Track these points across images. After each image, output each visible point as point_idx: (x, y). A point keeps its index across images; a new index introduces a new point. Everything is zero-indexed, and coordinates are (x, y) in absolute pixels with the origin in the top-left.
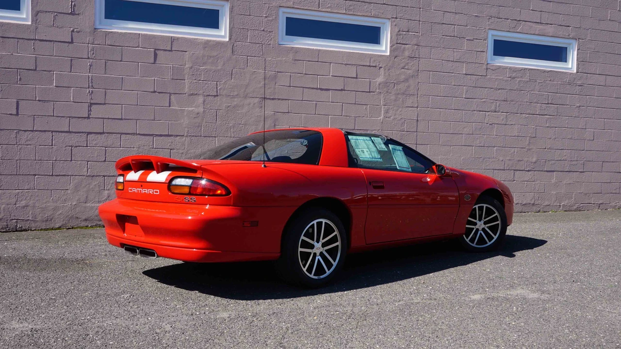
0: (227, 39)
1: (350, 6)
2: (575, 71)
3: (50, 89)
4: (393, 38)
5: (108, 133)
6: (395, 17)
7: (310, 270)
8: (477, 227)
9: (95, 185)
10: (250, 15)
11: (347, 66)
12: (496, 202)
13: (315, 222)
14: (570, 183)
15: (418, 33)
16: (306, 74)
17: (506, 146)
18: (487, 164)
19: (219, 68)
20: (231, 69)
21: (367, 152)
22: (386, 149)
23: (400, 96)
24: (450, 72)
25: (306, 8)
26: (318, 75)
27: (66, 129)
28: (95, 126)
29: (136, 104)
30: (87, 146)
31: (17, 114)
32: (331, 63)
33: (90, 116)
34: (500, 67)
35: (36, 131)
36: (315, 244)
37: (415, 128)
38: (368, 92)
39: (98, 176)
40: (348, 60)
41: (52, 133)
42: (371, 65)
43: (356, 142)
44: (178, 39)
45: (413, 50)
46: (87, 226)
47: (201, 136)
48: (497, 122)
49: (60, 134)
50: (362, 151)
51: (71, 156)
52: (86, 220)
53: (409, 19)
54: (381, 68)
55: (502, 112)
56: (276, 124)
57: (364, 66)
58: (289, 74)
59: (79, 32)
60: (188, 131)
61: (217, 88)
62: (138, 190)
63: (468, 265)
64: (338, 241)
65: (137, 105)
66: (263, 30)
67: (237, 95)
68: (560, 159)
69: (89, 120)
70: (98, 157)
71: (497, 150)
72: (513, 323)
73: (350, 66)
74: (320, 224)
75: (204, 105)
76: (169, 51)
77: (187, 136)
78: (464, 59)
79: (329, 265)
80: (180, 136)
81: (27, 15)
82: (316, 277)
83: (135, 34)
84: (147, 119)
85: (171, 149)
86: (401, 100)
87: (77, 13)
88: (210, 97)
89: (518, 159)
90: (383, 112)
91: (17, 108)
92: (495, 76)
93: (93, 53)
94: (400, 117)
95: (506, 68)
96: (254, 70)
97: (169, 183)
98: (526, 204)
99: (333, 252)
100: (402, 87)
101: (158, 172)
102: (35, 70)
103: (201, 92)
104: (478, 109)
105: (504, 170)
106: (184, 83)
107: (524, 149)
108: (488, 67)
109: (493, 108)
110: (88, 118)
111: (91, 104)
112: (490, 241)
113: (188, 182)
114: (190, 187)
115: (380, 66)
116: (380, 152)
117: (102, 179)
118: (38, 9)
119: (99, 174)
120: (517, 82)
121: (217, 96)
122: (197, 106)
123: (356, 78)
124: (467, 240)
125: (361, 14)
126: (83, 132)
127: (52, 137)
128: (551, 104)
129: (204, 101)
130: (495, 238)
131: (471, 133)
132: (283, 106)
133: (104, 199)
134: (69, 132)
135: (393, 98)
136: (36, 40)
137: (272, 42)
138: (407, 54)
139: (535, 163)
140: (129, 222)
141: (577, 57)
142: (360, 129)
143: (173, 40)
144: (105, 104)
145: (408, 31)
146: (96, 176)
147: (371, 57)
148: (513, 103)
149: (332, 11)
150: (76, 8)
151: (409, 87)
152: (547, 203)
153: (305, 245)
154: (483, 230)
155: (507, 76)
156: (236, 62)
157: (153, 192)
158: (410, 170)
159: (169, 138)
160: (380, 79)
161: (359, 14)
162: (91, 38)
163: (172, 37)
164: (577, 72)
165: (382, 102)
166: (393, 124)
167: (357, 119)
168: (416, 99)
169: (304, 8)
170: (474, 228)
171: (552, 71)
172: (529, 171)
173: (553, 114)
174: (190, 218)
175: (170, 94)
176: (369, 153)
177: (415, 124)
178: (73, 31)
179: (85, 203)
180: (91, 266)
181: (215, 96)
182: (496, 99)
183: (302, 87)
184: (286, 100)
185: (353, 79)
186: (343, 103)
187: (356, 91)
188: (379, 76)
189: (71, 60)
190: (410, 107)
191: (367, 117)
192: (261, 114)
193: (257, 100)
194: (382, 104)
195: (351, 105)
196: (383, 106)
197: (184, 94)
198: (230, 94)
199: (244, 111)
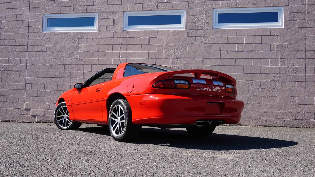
0: (185, 29)
1: (256, 2)
3: (104, 59)
4: (286, 17)
6: (287, 4)
10: (197, 15)
11: (255, 37)
15: (305, 12)
16: (229, 43)
19: (180, 44)
20: (187, 44)
23: (292, 52)
25: (229, 7)
26: (237, 44)
31: (91, 71)
32: (244, 36)
37: (304, 71)
38: (269, 51)
40: (255, 33)
42: (271, 35)
44: (160, 31)
45: (301, 23)
53: (298, 4)
54: (278, 36)
57: (266, 36)
58: (219, 44)
59: (116, 33)
61: (179, 54)
66: (204, 22)
67: (189, 57)
73: (257, 37)
75: (172, 63)
76: (156, 37)
81: (96, 28)
83: (140, 31)
86: (293, 54)
87: (116, 24)
88: (175, 59)
90: (280, 62)
91: (91, 69)
93: (122, 42)
94: (293, 65)
96: (199, 44)
100: (294, 46)
102: (99, 51)
106: (163, 53)
115: (277, 35)
118: (100, 24)
121: (179, 58)
122: (169, 64)
123: (261, 43)
125: (263, 6)
129: (172, 61)
132: (216, 62)
135: (287, 53)
136: (99, 38)
137: (209, 28)
138: (297, 26)
143: (157, 32)
145: (297, 12)
147: (271, 30)
149: (245, 7)
150: (115, 22)
151: (299, 46)
156: (189, 40)
160: (278, 43)
161: (262, 6)
162: (121, 35)
163: (157, 31)
165: (279, 57)
166: (288, 69)
167: (262, 67)
168: (304, 53)
169: (228, 7)
177: (304, 69)
178: (114, 33)
181: (178, 58)
183: (227, 51)
184: (217, 58)
185: (259, 44)
186: (252, 59)
187: (261, 51)
188: (277, 41)
189: (113, 46)
190: (300, 59)
191: (269, 66)
192: (203, 67)
193: (200, 59)
194: (279, 58)
195: (258, 59)
196: (280, 59)
197: (162, 58)
198: (186, 57)
199: (194, 65)
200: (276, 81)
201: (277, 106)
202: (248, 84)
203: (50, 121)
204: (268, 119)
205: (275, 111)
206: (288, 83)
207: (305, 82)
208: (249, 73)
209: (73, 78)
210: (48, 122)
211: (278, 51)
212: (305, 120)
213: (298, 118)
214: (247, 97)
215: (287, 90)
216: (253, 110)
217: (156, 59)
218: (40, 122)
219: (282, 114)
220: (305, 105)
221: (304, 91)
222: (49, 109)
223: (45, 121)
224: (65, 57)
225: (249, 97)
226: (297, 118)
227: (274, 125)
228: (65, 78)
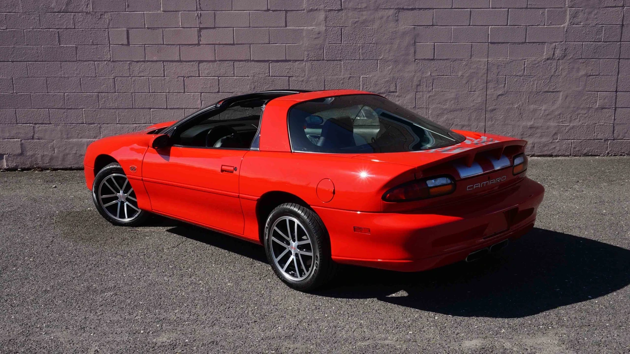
3: (158, 14)
5: (220, 61)
27: (177, 58)
28: (207, 53)
30: (200, 77)
31: (128, 44)
33: (201, 43)
35: (148, 61)
37: (619, 36)
41: (163, 63)
47: (324, 60)
49: (172, 63)
51: (184, 88)
56: (416, 41)
60: (308, 55)
65: (250, 27)
67: (366, 7)
69: (199, 47)
70: (211, 88)
75: (326, 23)
77: (307, 61)
80: (299, 61)
84: (262, 42)
85: (289, 77)
88: (332, 13)
90: (568, 17)
91: (128, 38)
94: (595, 23)
103: (322, 6)
110: (199, 44)
111: (201, 29)
121: (342, 10)
122: (316, 25)
126: (193, 61)
127: (164, 67)
129: (326, 18)
132: (426, 18)
134: (180, 61)
144: (214, 28)
159: (286, 63)
165: (567, 3)
166: (584, 32)
177: (619, 30)
181: (339, 10)
184: (430, 9)
186: (509, 8)
190: (611, 7)
191: (544, 25)
192: (397, 29)
193: (391, 12)
194: (567, 5)
195: (521, 10)
196: (569, 9)
197: (302, 10)
198: (357, 7)
199: (376, 26)
200: (559, 59)
201: (557, 113)
202: (498, 66)
203: (40, 164)
204: (537, 140)
205: (553, 124)
206: (583, 63)
207: (620, 59)
208: (499, 43)
209: (85, 63)
210: (35, 169)
212: (614, 140)
213: (599, 137)
214: (495, 97)
215: (579, 78)
216: (506, 122)
217: (286, 11)
218: (14, 169)
219: (567, 130)
220: (615, 110)
221: (614, 79)
222: (33, 136)
223: (26, 167)
224: (55, 10)
225: (500, 95)
226: (597, 136)
227: (549, 153)
228: (63, 63)
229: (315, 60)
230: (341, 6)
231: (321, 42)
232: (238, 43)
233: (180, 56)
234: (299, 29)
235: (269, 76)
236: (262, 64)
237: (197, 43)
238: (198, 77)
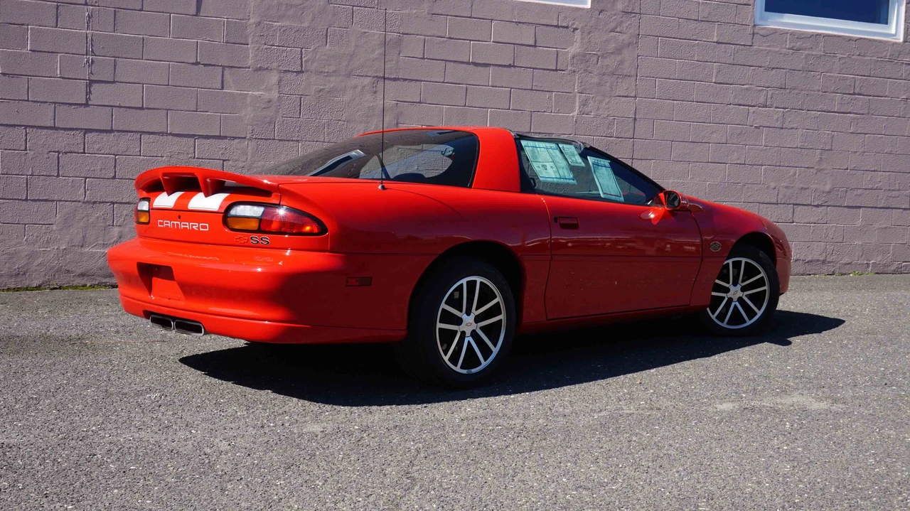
2: (901, 40)
3: (21, 54)
5: (118, 131)
7: (454, 359)
8: (730, 295)
9: (98, 218)
11: (520, 25)
12: (762, 254)
13: (464, 281)
14: (886, 228)
16: (450, 38)
17: (782, 164)
18: (750, 193)
19: (306, 25)
20: (326, 27)
21: (551, 167)
22: (583, 165)
23: (606, 78)
24: (692, 38)
26: (471, 40)
27: (50, 124)
28: (97, 119)
29: (167, 83)
30: (85, 153)
32: (492, 20)
33: (90, 103)
34: (775, 31)
36: (464, 317)
37: (632, 131)
38: (553, 70)
39: (103, 202)
40: (521, 15)
41: (25, 128)
42: (560, 25)
43: (533, 152)
45: (630, 1)
46: (84, 286)
47: (274, 139)
48: (768, 124)
49: (40, 131)
50: (543, 166)
51: (58, 169)
52: (82, 275)
54: (577, 29)
55: (776, 108)
56: (400, 121)
57: (547, 25)
58: (423, 37)
60: (253, 130)
61: (301, 58)
62: (173, 224)
63: (713, 357)
64: (501, 314)
65: (168, 85)
67: (334, 72)
68: (870, 186)
69: (86, 108)
70: (103, 172)
71: (765, 170)
72: (785, 448)
73: (524, 26)
74: (471, 285)
75: (280, 88)
77: (250, 139)
78: (715, 16)
79: (486, 352)
80: (239, 138)
82: (464, 372)
84: (185, 108)
85: (224, 161)
86: (608, 84)
88: (289, 75)
89: (801, 186)
90: (577, 104)
92: (768, 46)
94: (606, 113)
95: (785, 33)
96: (364, 30)
97: (225, 213)
98: (811, 261)
99: (492, 331)
100: (611, 62)
101: (207, 195)
104: (736, 101)
105: (777, 204)
106: (247, 49)
107: (812, 170)
108: (756, 31)
109: (762, 100)
110: (87, 105)
111: (91, 82)
112: (750, 319)
113: (257, 211)
114: (261, 220)
115: (574, 26)
116: (573, 169)
117: (108, 207)
119: (104, 200)
120: (803, 56)
121: (302, 72)
122: (266, 89)
123: (535, 46)
124: (714, 317)
126: (77, 129)
127: (26, 135)
128: (859, 94)
129: (280, 81)
130: (759, 313)
131: (724, 141)
132: (412, 92)
133: (112, 241)
134: (54, 128)
135: (595, 80)
138: (620, 6)
139: (829, 192)
140: (157, 276)
141: (906, 16)
142: (538, 131)
144: (114, 82)
146: (100, 203)
147: (560, 10)
148: (796, 91)
151: (621, 62)
152: (846, 260)
153: (448, 318)
154: (740, 300)
155: (787, 46)
156: (334, 15)
157: (198, 228)
158: (622, 199)
159: (221, 141)
160: (574, 49)
164: (905, 41)
165: (576, 88)
166: (595, 124)
167: (534, 114)
168: (633, 83)
170: (724, 298)
171: (861, 39)
172: (818, 206)
173: (862, 112)
174: (259, 270)
175: (224, 67)
176: (555, 169)
177: (632, 124)
179: (82, 246)
180: (94, 349)
181: (298, 72)
182: (766, 85)
183: (443, 60)
184: (417, 80)
185: (528, 48)
186: (511, 88)
187: (534, 68)
188: (573, 43)
189: (58, 6)
190: (623, 96)
191: (551, 112)
192: (375, 104)
193: (367, 81)
194: (576, 90)
195: (525, 91)
196: (578, 94)
197: (246, 68)
198: (323, 70)
199: (346, 98)
207: (633, 159)
211: (574, 72)
229: (262, 139)
230: (302, 67)
231: (271, 114)
232: (149, 107)
233: (54, 119)
234: (241, 94)
235: (194, 158)
236: (185, 140)
237: (84, 102)
238: (82, 153)
